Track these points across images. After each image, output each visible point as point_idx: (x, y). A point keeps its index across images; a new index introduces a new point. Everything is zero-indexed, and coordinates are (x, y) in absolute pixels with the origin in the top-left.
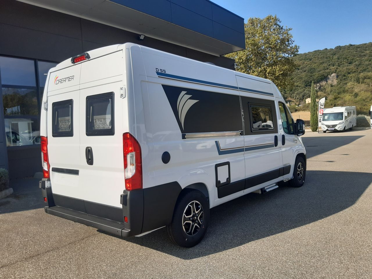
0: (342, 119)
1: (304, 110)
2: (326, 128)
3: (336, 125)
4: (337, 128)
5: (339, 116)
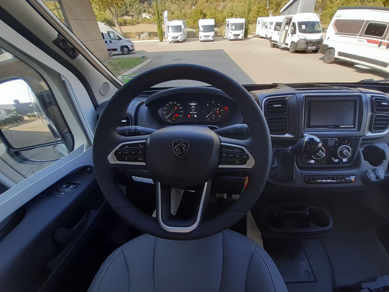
0: (181, 32)
1: (142, 23)
2: (172, 39)
3: (178, 37)
4: (179, 39)
5: (178, 29)
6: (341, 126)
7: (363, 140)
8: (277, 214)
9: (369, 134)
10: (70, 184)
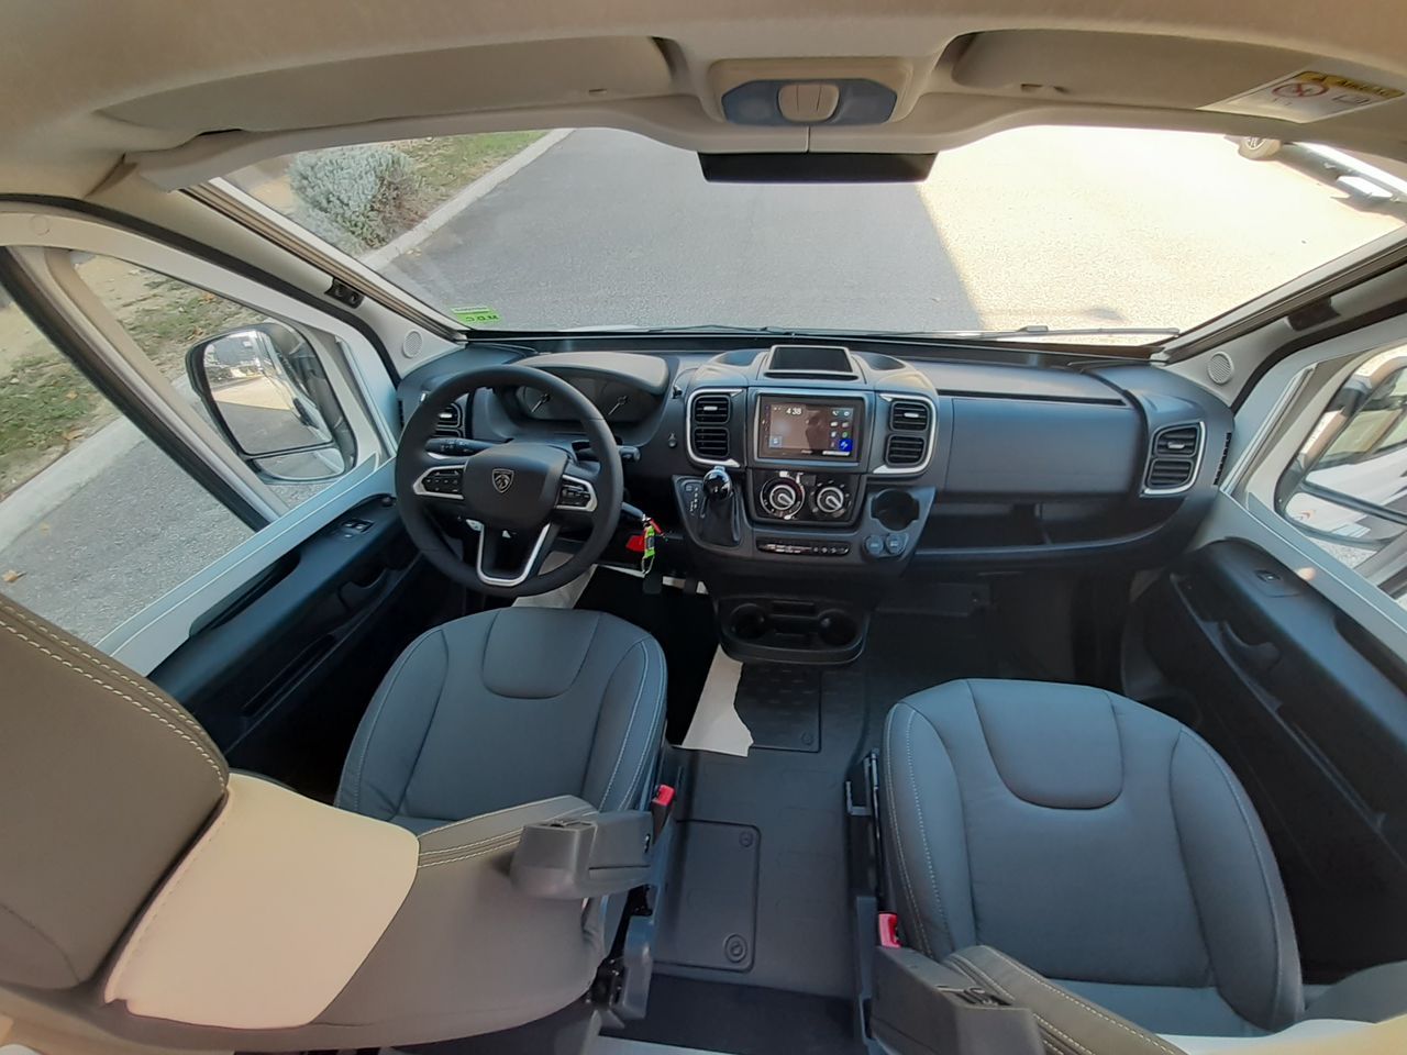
6: (825, 453)
7: (869, 479)
8: (762, 620)
9: (883, 470)
10: (358, 523)
